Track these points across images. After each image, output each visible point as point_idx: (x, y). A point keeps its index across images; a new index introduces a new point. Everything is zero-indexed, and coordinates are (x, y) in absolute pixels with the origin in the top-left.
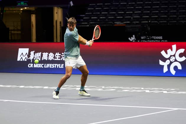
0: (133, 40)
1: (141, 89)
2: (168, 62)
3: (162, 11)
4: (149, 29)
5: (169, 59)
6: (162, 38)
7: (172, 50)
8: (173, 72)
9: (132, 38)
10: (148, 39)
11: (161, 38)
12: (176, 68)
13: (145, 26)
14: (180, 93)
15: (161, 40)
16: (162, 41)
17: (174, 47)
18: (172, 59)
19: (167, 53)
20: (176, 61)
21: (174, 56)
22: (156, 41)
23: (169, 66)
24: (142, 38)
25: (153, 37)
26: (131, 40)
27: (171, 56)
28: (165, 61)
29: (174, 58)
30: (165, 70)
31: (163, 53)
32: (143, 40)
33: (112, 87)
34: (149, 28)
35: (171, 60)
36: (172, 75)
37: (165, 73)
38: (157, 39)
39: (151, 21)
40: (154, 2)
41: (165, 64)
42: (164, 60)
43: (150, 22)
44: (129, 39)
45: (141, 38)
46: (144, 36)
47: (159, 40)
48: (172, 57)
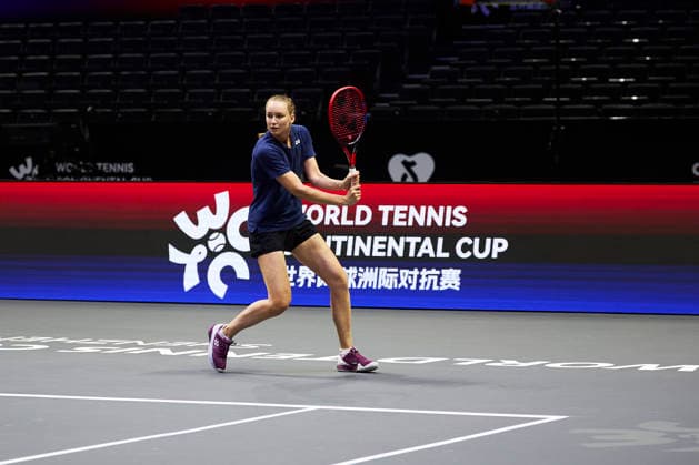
0: (26, 175)
1: (136, 345)
2: (200, 253)
3: (125, 73)
4: (87, 135)
5: (204, 241)
6: (132, 170)
7: (214, 211)
8: (219, 288)
9: (22, 167)
10: (83, 171)
11: (129, 168)
12: (228, 274)
13: (73, 126)
14: (283, 357)
15: (128, 176)
16: (134, 179)
17: (222, 199)
18: (216, 242)
19: (195, 221)
20: (228, 248)
21: (223, 230)
22: (112, 179)
23: (203, 268)
24: (60, 168)
25: (99, 165)
26: (19, 176)
27: (211, 231)
28: (188, 251)
29: (221, 239)
30: (191, 280)
31: (182, 220)
32: (64, 174)
33: (28, 337)
34: (87, 130)
35: (212, 245)
36: (216, 297)
37: (190, 290)
38: (113, 174)
39: (95, 106)
40: (91, 40)
41: (190, 261)
42: (187, 245)
43: (93, 110)
44: (13, 170)
45: (55, 168)
46: (68, 162)
47: (120, 174)
48: (216, 234)
